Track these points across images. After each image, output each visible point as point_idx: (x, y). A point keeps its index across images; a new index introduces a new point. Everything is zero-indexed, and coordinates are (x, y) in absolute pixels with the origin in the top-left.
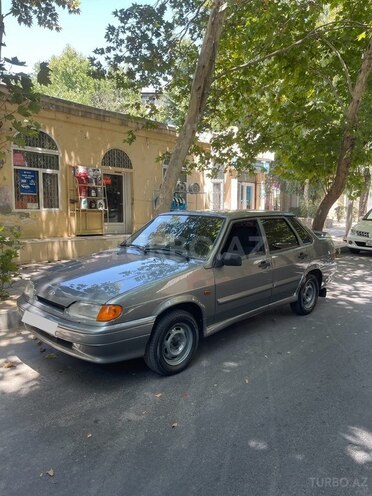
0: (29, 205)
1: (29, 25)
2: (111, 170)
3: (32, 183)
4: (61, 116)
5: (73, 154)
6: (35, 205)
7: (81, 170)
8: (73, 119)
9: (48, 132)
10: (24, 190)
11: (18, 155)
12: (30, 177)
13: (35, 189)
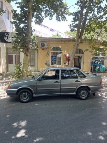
0: (54, 64)
1: (60, 21)
2: (78, 55)
3: (55, 59)
4: (63, 42)
5: (66, 51)
6: (55, 64)
7: (67, 55)
8: (66, 43)
9: (59, 47)
10: (53, 61)
11: (52, 53)
12: (54, 58)
13: (55, 61)
